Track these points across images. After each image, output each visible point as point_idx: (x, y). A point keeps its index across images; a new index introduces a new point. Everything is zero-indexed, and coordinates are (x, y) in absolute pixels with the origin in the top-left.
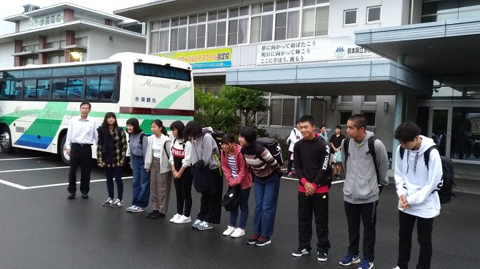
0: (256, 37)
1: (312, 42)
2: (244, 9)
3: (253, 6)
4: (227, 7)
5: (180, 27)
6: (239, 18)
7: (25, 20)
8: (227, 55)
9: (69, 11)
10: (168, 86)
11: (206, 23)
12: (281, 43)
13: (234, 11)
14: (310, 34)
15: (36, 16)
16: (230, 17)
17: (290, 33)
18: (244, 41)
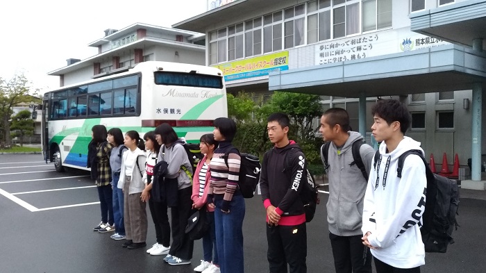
0: (313, 36)
1: (374, 36)
2: (300, 8)
3: (309, 4)
4: (282, 8)
5: (237, 34)
6: (295, 18)
7: (106, 43)
8: (284, 60)
9: (142, 30)
10: (195, 95)
11: (262, 27)
12: (340, 41)
13: (289, 12)
14: (372, 28)
15: (114, 39)
16: (285, 18)
17: (350, 29)
18: (301, 42)
